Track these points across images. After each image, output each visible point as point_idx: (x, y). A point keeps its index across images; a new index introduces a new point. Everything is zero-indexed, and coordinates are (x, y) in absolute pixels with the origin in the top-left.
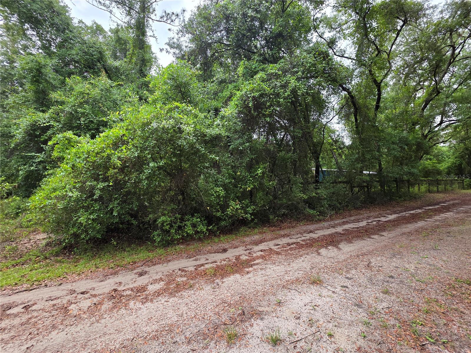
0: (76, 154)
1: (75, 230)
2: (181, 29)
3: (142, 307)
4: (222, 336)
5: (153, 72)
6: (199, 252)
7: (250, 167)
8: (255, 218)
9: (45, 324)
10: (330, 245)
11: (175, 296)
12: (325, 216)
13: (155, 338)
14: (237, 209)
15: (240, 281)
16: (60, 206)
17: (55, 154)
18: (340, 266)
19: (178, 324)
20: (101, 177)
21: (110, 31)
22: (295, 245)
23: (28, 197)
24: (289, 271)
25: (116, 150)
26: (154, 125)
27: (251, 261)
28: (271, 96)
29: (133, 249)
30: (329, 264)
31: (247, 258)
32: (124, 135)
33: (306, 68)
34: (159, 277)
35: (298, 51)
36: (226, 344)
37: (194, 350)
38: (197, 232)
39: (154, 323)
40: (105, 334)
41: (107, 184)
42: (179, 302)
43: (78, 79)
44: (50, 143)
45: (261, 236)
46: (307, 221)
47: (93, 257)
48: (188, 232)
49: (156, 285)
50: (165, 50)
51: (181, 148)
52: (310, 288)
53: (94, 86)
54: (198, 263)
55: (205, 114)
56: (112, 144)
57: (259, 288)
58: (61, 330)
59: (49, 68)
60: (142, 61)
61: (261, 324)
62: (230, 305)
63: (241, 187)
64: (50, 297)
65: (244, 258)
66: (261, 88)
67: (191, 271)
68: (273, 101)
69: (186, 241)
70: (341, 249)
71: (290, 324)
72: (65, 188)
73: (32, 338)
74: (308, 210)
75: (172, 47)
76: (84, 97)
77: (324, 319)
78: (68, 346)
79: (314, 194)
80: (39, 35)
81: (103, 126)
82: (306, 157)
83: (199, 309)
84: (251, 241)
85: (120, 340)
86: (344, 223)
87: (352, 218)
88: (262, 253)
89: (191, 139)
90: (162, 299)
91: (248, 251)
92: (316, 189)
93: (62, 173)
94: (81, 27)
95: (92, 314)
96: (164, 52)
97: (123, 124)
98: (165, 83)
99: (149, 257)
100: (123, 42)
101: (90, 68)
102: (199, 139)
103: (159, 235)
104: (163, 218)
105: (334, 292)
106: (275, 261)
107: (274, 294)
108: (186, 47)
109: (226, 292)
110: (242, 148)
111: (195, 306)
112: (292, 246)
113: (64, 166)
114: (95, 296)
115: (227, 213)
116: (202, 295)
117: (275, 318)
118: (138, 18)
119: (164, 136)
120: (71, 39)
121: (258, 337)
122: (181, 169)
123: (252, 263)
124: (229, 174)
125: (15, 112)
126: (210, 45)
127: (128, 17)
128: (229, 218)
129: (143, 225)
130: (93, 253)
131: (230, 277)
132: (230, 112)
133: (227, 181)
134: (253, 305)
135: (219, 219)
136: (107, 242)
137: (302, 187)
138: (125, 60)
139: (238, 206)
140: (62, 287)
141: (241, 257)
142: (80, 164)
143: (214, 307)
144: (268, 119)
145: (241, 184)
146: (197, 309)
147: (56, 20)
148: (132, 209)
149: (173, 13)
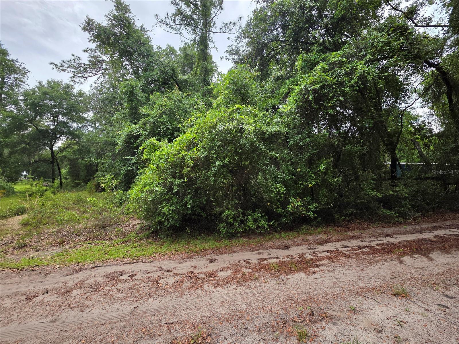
0: (159, 156)
1: (160, 218)
2: (239, 35)
3: (214, 290)
4: (292, 333)
5: (215, 79)
6: (261, 246)
7: (311, 163)
8: (318, 216)
9: (144, 291)
10: (417, 253)
11: (242, 285)
12: (406, 218)
13: (228, 320)
14: (298, 206)
15: (305, 279)
16: (150, 198)
17: (144, 157)
18: (434, 279)
19: (247, 311)
20: (178, 174)
21: (180, 50)
22: (368, 249)
23: (127, 191)
24: (364, 277)
25: (188, 151)
26: (220, 127)
27: (316, 260)
28: (334, 86)
29: (203, 238)
30: (416, 275)
31: (312, 257)
32: (194, 138)
33: (378, 49)
34: (227, 266)
35: (365, 32)
36: (297, 341)
37: (265, 340)
38: (258, 227)
39: (226, 307)
40: (187, 308)
41: (182, 180)
42: (246, 291)
43: (158, 95)
44: (141, 148)
45: (325, 235)
46: (382, 223)
47: (173, 242)
48: (250, 226)
49: (225, 272)
50: (225, 57)
51: (242, 147)
52: (392, 300)
53: (170, 98)
54: (261, 256)
55: (265, 113)
56: (186, 147)
57: (329, 291)
58: (155, 299)
59: (138, 89)
60: (205, 71)
61: (334, 328)
62: (297, 303)
63: (302, 184)
64: (146, 271)
65: (308, 257)
66: (323, 79)
67: (255, 264)
68: (336, 91)
69: (249, 235)
70: (434, 260)
71: (369, 335)
72: (152, 184)
73: (137, 301)
74: (383, 210)
75: (231, 54)
76: (163, 108)
77: (416, 339)
78: (162, 313)
79: (391, 192)
80: (131, 64)
81: (176, 131)
82: (378, 149)
83: (266, 301)
84: (315, 240)
85: (199, 316)
86: (435, 228)
87: (448, 223)
88: (328, 254)
89: (252, 137)
90: (232, 286)
91: (312, 251)
92: (393, 186)
93: (150, 172)
94: (159, 52)
95: (176, 289)
96: (224, 60)
97: (193, 129)
98: (227, 88)
99: (217, 247)
100: (189, 57)
101: (166, 84)
102: (259, 137)
103: (224, 227)
104: (227, 212)
105: (427, 310)
106: (344, 264)
107: (346, 300)
108: (243, 51)
109: (292, 289)
110: (302, 144)
111: (262, 298)
112: (364, 250)
113: (151, 166)
114: (177, 275)
115: (288, 210)
116: (267, 288)
117: (350, 326)
118: (202, 35)
119: (228, 136)
120: (153, 63)
121: (332, 342)
122: (241, 166)
123: (318, 263)
124: (289, 170)
125: (117, 125)
126: (266, 45)
127: (194, 35)
128: (290, 215)
129: (211, 218)
130: (173, 239)
131: (295, 275)
132: (289, 108)
133: (287, 177)
134: (323, 307)
135: (279, 216)
136: (182, 230)
137: (374, 184)
138: (192, 72)
139: (299, 203)
140: (153, 264)
141: (305, 256)
142: (163, 164)
143: (280, 302)
144: (331, 112)
145: (302, 180)
146: (264, 301)
147: (143, 50)
148: (201, 203)
149: (231, 23)
